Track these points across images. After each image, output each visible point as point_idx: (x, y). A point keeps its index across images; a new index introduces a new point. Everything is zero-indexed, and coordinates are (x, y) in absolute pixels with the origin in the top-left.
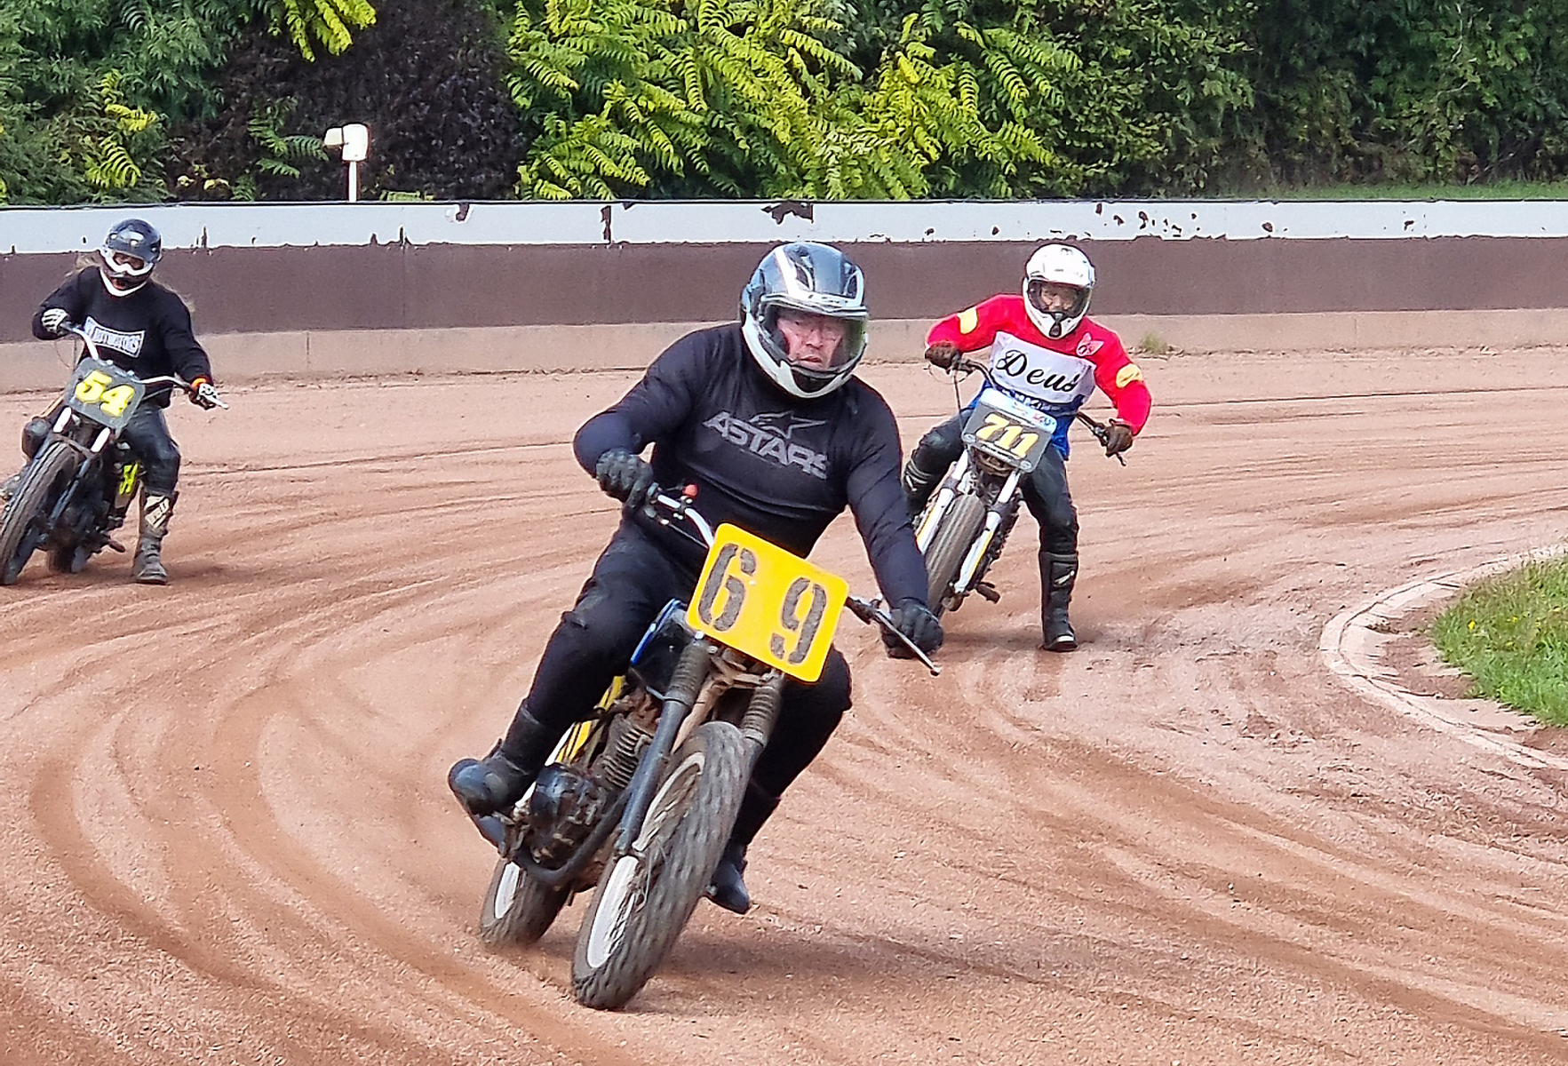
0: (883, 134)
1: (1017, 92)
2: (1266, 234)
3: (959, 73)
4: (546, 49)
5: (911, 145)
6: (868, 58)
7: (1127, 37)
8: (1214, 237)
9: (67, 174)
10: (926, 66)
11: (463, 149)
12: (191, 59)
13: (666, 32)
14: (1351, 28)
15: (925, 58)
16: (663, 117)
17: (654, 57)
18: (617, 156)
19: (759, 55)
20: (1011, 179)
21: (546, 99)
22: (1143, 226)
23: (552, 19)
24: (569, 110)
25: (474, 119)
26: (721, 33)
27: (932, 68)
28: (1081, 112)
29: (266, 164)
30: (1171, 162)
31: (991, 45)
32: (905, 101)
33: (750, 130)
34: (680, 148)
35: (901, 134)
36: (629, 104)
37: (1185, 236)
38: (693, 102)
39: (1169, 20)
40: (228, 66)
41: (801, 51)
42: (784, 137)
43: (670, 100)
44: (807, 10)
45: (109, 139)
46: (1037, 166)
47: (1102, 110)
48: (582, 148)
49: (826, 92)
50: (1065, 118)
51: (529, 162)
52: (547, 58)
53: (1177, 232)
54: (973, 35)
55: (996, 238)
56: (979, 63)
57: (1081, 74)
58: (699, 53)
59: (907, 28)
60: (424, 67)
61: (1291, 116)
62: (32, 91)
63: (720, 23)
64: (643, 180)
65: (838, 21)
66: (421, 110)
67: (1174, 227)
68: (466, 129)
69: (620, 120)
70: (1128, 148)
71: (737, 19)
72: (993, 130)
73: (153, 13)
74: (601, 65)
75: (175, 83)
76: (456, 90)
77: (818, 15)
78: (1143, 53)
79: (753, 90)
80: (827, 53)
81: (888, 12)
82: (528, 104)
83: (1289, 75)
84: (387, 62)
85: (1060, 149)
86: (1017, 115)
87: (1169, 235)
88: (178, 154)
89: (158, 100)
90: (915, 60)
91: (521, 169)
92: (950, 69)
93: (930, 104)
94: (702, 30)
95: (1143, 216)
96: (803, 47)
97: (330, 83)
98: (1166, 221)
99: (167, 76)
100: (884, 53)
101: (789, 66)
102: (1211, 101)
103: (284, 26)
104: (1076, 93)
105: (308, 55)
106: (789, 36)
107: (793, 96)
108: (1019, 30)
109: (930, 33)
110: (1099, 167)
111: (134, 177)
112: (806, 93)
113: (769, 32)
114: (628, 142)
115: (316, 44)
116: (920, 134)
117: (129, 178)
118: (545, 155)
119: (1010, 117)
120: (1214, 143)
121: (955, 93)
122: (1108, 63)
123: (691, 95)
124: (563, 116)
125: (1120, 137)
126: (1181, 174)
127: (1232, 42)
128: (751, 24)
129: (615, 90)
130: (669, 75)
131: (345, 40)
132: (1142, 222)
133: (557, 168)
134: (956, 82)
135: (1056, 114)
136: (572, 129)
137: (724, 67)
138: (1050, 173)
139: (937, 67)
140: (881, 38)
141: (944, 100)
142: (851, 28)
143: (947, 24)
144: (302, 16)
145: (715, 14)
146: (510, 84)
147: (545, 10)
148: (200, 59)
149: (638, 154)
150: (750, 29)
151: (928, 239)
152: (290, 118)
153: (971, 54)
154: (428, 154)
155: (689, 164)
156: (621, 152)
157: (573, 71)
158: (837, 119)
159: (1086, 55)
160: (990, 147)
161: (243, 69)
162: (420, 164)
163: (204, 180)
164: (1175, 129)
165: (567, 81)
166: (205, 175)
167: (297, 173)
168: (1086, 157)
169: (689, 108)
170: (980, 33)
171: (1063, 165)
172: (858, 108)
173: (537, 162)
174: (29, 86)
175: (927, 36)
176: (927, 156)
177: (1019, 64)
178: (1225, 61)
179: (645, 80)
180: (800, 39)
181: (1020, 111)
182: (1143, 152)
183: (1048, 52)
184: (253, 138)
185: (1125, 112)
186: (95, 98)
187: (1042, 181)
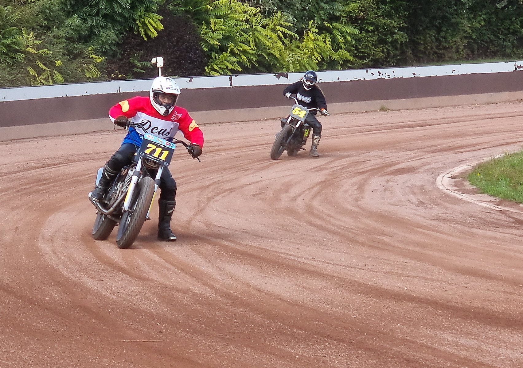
0: (305, 54)
1: (341, 40)
2: (413, 76)
3: (326, 36)
4: (211, 34)
5: (313, 57)
6: (300, 33)
7: (372, 24)
8: (399, 77)
9: (80, 75)
10: (316, 34)
11: (190, 63)
12: (113, 41)
13: (244, 28)
14: (434, 18)
15: (316, 33)
16: (244, 52)
17: (241, 35)
19: (270, 33)
20: (342, 65)
21: (212, 48)
22: (379, 76)
23: (212, 26)
24: (219, 51)
25: (192, 54)
26: (260, 28)
27: (318, 35)
28: (360, 45)
29: (135, 70)
30: (386, 58)
31: (334, 28)
32: (311, 44)
33: (269, 54)
34: (250, 61)
35: (310, 54)
36: (235, 49)
37: (391, 77)
38: (252, 47)
39: (384, 18)
40: (123, 43)
42: (278, 56)
43: (246, 47)
44: (283, 20)
45: (91, 65)
46: (349, 61)
47: (366, 45)
48: (222, 62)
49: (289, 43)
50: (356, 47)
51: (208, 67)
52: (212, 37)
53: (389, 77)
54: (329, 25)
55: (339, 81)
56: (331, 33)
57: (360, 35)
58: (253, 34)
59: (310, 24)
60: (178, 42)
61: (419, 43)
62: (70, 53)
63: (259, 25)
64: (240, 70)
65: (292, 23)
66: (178, 53)
67: (388, 75)
68: (190, 58)
69: (233, 53)
70: (373, 55)
71: (264, 24)
72: (336, 52)
73: (102, 30)
74: (227, 38)
75: (109, 48)
76: (187, 47)
77: (286, 22)
78: (377, 28)
79: (268, 43)
80: (289, 32)
81: (305, 20)
82: (207, 50)
83: (418, 32)
84: (168, 40)
85: (355, 56)
86: (342, 47)
87: (387, 78)
88: (111, 68)
89: (104, 53)
90: (313, 33)
91: (206, 68)
92: (323, 35)
93: (318, 45)
94: (254, 27)
95: (379, 72)
96: (282, 31)
97: (152, 46)
98: (386, 74)
99: (107, 46)
100: (304, 32)
101: (279, 36)
102: (396, 41)
103: (138, 31)
104: (359, 40)
105: (146, 39)
106: (278, 28)
107: (280, 44)
108: (342, 23)
109: (317, 25)
110: (366, 61)
111: (99, 75)
112: (284, 43)
113: (273, 27)
114: (235, 59)
115: (147, 36)
116: (315, 53)
117: (97, 75)
118: (212, 64)
119: (341, 48)
120: (398, 52)
121: (325, 42)
122: (367, 31)
123: (251, 45)
124: (217, 53)
125: (372, 52)
126: (389, 62)
127: (401, 23)
128: (268, 25)
129: (231, 45)
130: (246, 40)
131: (156, 34)
132: (379, 74)
133: (216, 67)
134: (325, 39)
135: (353, 47)
136: (220, 56)
137: (260, 37)
138: (352, 63)
139: (319, 35)
140: (304, 27)
141: (322, 44)
142: (295, 25)
143: (322, 23)
144: (143, 28)
145: (257, 22)
146: (202, 45)
147: (210, 24)
148: (115, 42)
149: (238, 63)
152: (141, 57)
153: (329, 30)
154: (180, 65)
155: (252, 65)
156: (233, 62)
157: (219, 40)
158: (293, 50)
159: (361, 30)
160: (336, 57)
161: (128, 44)
162: (178, 68)
163: (118, 75)
164: (387, 49)
165: (217, 43)
166: (119, 73)
167: (144, 72)
168: (362, 58)
169: (250, 48)
170: (331, 25)
171: (356, 60)
172: (298, 47)
173: (210, 66)
174: (69, 51)
175: (316, 26)
176: (318, 60)
177: (342, 33)
178: (400, 29)
179: (239, 42)
180: (281, 29)
181: (343, 46)
182: (378, 56)
183: (350, 29)
184: (131, 63)
185: (373, 45)
186: (87, 54)
187: (350, 65)
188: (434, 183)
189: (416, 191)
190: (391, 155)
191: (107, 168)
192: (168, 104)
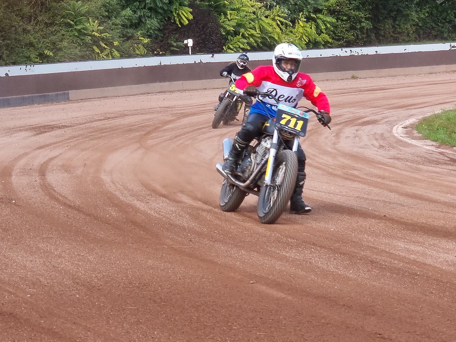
0: (297, 37)
1: (323, 27)
2: (376, 53)
3: (312, 24)
4: (228, 22)
5: (302, 39)
6: (293, 22)
7: (346, 15)
8: (366, 54)
9: (132, 52)
10: (305, 23)
11: (212, 44)
12: (156, 28)
13: (252, 18)
14: (391, 11)
15: (304, 21)
16: (252, 35)
17: (250, 23)
18: (243, 44)
19: (271, 22)
20: (323, 45)
21: (228, 33)
22: (351, 53)
23: (229, 16)
24: (233, 35)
25: (214, 37)
26: (263, 18)
28: (337, 31)
29: (172, 48)
30: (356, 40)
31: (318, 18)
32: (301, 30)
33: (270, 37)
34: (256, 42)
35: (300, 37)
36: (245, 33)
37: (360, 54)
38: (258, 32)
39: (354, 11)
40: (164, 29)
41: (279, 21)
42: (277, 38)
43: (253, 32)
44: (280, 12)
45: (140, 45)
46: (329, 42)
47: (341, 30)
48: (236, 43)
49: (285, 29)
50: (334, 32)
51: (225, 46)
52: (228, 24)
53: (358, 54)
54: (314, 16)
55: (321, 56)
56: (316, 22)
57: (337, 23)
58: (259, 22)
59: (300, 15)
60: (203, 27)
61: (380, 30)
62: (124, 36)
63: (263, 16)
64: (249, 48)
65: (287, 14)
66: (203, 36)
67: (357, 53)
68: (212, 39)
69: (243, 36)
70: (347, 38)
71: (266, 15)
72: (319, 35)
73: (148, 19)
74: (239, 25)
75: (153, 33)
76: (210, 31)
77: (282, 13)
78: (349, 18)
79: (270, 29)
80: (285, 21)
81: (297, 12)
82: (225, 34)
83: (379, 21)
84: (196, 26)
85: (333, 39)
87: (356, 54)
88: (154, 47)
89: (150, 36)
90: (302, 22)
91: (224, 47)
92: (310, 23)
93: (306, 31)
94: (259, 17)
95: (351, 51)
96: (280, 20)
97: (185, 31)
98: (356, 52)
99: (151, 31)
100: (296, 21)
101: (277, 24)
102: (363, 27)
103: (174, 20)
104: (336, 27)
105: (180, 26)
106: (277, 18)
107: (278, 30)
108: (324, 14)
110: (341, 42)
111: (145, 52)
112: (281, 29)
113: (273, 17)
114: (245, 41)
115: (181, 23)
116: (304, 37)
117: (144, 52)
118: (229, 44)
119: (323, 33)
120: (364, 36)
121: (311, 28)
122: (342, 20)
123: (257, 30)
124: (232, 36)
125: (345, 36)
126: (358, 43)
127: (367, 15)
128: (269, 16)
129: (242, 30)
130: (253, 27)
131: (187, 22)
132: (351, 52)
133: (231, 47)
134: (311, 26)
135: (332, 31)
136: (234, 39)
137: (264, 24)
138: (331, 44)
139: (307, 23)
140: (295, 17)
141: (309, 30)
142: (289, 16)
143: (309, 14)
144: (178, 18)
145: (262, 14)
146: (221, 30)
147: (227, 15)
148: (157, 27)
149: (248, 43)
150: (269, 17)
151: (308, 57)
152: (177, 39)
153: (314, 20)
154: (205, 45)
155: (258, 45)
156: (244, 43)
157: (234, 27)
158: (288, 34)
159: (337, 19)
160: (319, 39)
161: (167, 29)
162: (203, 47)
163: (160, 52)
164: (356, 33)
165: (232, 29)
166: (160, 51)
167: (179, 50)
168: (339, 40)
169: (256, 33)
170: (316, 15)
171: (334, 42)
172: (291, 32)
173: (227, 46)
174: (123, 35)
175: (305, 17)
176: (306, 41)
177: (323, 21)
178: (366, 19)
179: (248, 28)
180: (279, 18)
181: (324, 31)
182: (350, 38)
183: (330, 19)
184: (169, 43)
185: (346, 30)
186: (137, 37)
187: (330, 45)
188: (391, 132)
189: (377, 137)
190: (359, 111)
191: (238, 140)
192: (291, 70)
